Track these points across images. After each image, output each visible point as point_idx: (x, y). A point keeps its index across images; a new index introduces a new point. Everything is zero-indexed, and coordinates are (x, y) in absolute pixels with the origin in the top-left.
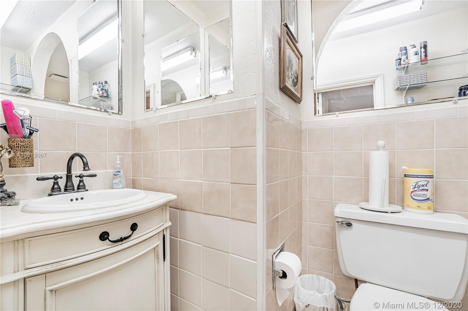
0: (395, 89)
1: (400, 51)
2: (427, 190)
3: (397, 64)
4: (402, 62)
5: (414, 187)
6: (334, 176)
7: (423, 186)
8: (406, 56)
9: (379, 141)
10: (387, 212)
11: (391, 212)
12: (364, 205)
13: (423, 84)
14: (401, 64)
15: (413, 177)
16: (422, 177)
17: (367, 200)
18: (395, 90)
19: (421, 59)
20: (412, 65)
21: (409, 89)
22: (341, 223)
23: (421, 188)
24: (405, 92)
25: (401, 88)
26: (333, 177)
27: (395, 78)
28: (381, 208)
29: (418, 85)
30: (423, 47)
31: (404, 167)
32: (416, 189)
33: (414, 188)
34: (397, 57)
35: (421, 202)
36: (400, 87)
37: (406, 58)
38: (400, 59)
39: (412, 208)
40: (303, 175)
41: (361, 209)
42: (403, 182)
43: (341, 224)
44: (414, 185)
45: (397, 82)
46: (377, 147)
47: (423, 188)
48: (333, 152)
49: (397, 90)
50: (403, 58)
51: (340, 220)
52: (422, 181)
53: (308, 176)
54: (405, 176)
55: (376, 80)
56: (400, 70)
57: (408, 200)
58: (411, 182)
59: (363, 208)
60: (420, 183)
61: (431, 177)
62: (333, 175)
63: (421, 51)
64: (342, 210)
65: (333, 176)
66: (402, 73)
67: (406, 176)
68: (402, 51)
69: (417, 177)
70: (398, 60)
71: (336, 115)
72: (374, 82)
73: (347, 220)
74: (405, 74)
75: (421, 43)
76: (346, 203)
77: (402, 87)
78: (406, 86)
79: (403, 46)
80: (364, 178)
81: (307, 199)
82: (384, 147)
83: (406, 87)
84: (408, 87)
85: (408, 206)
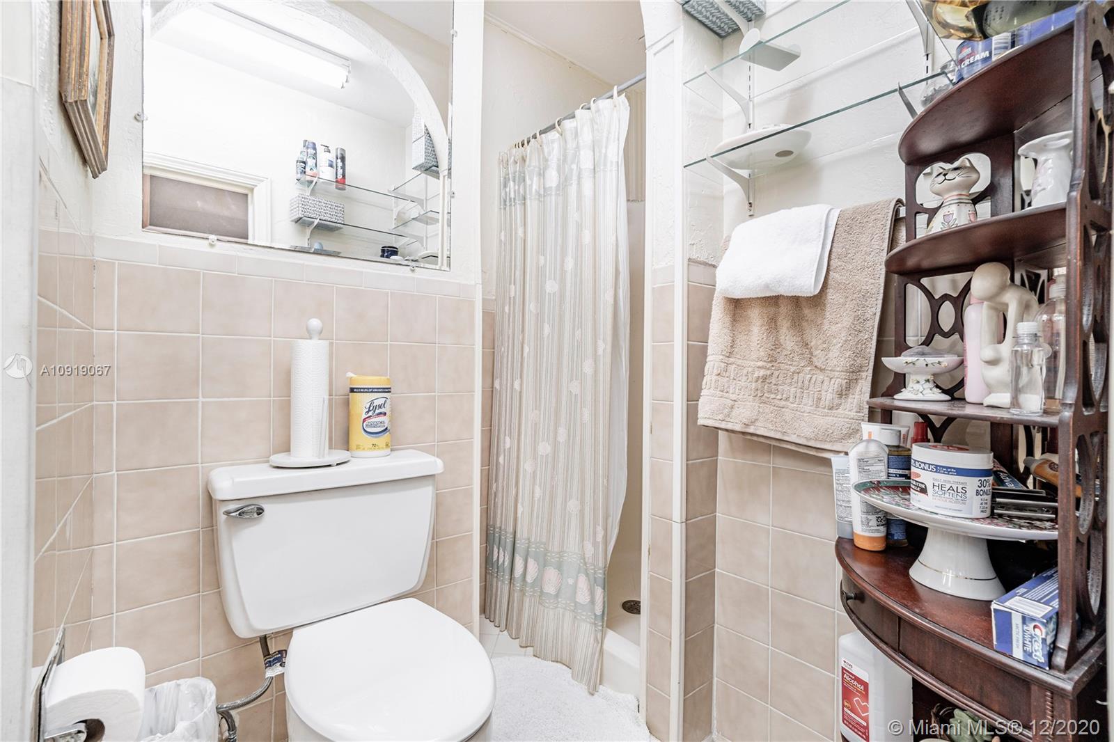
0: (293, 218)
1: (304, 146)
2: (385, 414)
3: (300, 171)
4: (308, 169)
5: (367, 410)
6: (201, 399)
7: (380, 407)
8: (315, 161)
9: (315, 319)
10: (330, 466)
11: (337, 464)
12: (280, 459)
13: (339, 225)
14: (305, 173)
15: (366, 392)
16: (379, 390)
17: (287, 449)
18: (292, 221)
19: (337, 178)
20: (323, 183)
21: (319, 227)
22: (238, 513)
23: (377, 411)
24: (308, 231)
25: (304, 220)
26: (198, 402)
27: (294, 197)
28: (319, 458)
29: (331, 223)
30: (340, 158)
31: (350, 374)
32: (370, 413)
33: (368, 412)
34: (299, 156)
35: (376, 437)
36: (304, 218)
37: (314, 165)
38: (304, 163)
39: (364, 449)
40: (95, 403)
41: (274, 469)
42: (347, 403)
43: (240, 514)
44: (368, 406)
45: (298, 207)
46: (308, 331)
47: (380, 411)
48: (198, 335)
49: (296, 222)
50: (311, 162)
51: (232, 506)
52: (378, 399)
53: (114, 404)
54: (352, 390)
55: (256, 186)
56: (302, 183)
57: (358, 436)
58: (362, 402)
59: (278, 467)
60: (376, 403)
61: (387, 390)
62: (198, 398)
63: (337, 163)
64: (237, 480)
65: (197, 400)
66: (305, 191)
67: (355, 390)
68: (308, 148)
69: (372, 392)
70: (301, 162)
71: (210, 241)
72: (252, 190)
73: (250, 503)
74: (311, 195)
75: (337, 149)
76: (232, 465)
77: (306, 218)
78: (313, 220)
79: (311, 139)
80: (274, 400)
81: (110, 473)
82: (321, 332)
83: (313, 222)
84: (316, 222)
85: (358, 447)
